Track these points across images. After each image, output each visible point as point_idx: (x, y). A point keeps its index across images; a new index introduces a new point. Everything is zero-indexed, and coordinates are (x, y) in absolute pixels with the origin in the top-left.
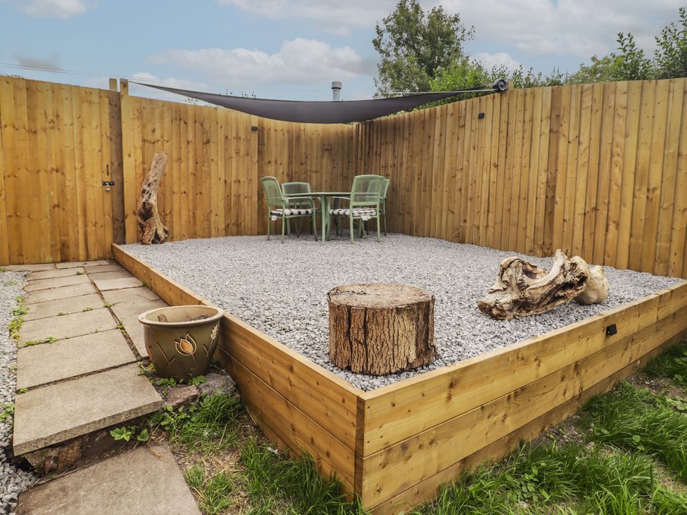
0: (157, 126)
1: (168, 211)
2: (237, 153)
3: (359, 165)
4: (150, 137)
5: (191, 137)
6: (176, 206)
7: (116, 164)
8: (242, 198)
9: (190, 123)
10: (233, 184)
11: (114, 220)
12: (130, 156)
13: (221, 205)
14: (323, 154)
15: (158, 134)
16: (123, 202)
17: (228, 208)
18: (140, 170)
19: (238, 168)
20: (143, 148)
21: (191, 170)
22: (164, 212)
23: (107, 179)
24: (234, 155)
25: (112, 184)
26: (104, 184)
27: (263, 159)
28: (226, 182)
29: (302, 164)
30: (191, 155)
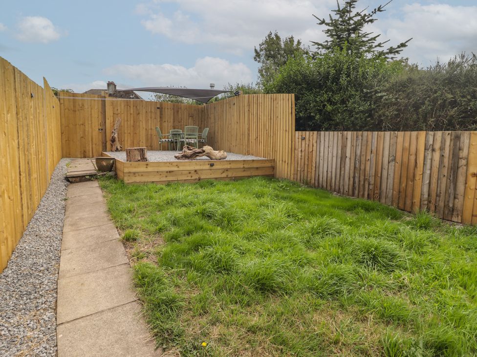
0: (119, 108)
1: (123, 140)
2: (151, 118)
4: (116, 112)
5: (132, 112)
6: (126, 139)
7: (103, 122)
8: (153, 135)
9: (132, 106)
10: (149, 130)
11: (103, 143)
12: (108, 119)
13: (144, 138)
14: (189, 117)
15: (119, 110)
16: (106, 136)
17: (147, 140)
18: (112, 125)
19: (151, 124)
20: (113, 117)
21: (132, 124)
23: (100, 128)
24: (150, 119)
25: (102, 130)
26: (99, 129)
27: (162, 120)
28: (146, 129)
29: (179, 122)
30: (132, 119)
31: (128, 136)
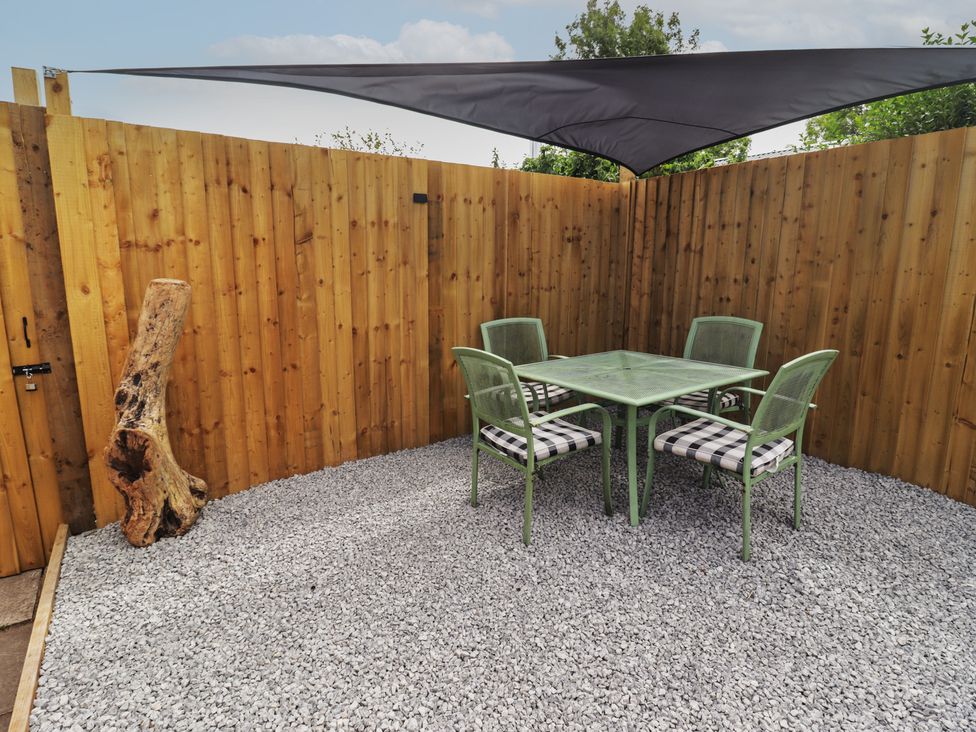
0: (165, 202)
1: (209, 423)
2: (381, 260)
3: (635, 269)
4: (144, 233)
5: (261, 228)
6: (231, 407)
7: (50, 315)
8: (393, 364)
9: (259, 191)
10: (371, 334)
11: (59, 462)
12: (85, 290)
13: (346, 387)
14: (562, 249)
15: (168, 224)
16: (78, 414)
17: (362, 392)
18: (119, 326)
19: (382, 296)
20: (124, 267)
21: (267, 311)
22: (199, 425)
23: (27, 357)
24: (372, 264)
25: (40, 369)
26: (18, 371)
27: (438, 270)
28: (354, 331)
29: (521, 275)
30: (264, 275)
31: (241, 387)
